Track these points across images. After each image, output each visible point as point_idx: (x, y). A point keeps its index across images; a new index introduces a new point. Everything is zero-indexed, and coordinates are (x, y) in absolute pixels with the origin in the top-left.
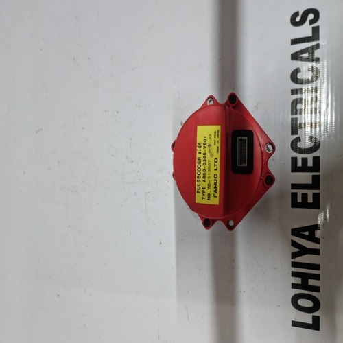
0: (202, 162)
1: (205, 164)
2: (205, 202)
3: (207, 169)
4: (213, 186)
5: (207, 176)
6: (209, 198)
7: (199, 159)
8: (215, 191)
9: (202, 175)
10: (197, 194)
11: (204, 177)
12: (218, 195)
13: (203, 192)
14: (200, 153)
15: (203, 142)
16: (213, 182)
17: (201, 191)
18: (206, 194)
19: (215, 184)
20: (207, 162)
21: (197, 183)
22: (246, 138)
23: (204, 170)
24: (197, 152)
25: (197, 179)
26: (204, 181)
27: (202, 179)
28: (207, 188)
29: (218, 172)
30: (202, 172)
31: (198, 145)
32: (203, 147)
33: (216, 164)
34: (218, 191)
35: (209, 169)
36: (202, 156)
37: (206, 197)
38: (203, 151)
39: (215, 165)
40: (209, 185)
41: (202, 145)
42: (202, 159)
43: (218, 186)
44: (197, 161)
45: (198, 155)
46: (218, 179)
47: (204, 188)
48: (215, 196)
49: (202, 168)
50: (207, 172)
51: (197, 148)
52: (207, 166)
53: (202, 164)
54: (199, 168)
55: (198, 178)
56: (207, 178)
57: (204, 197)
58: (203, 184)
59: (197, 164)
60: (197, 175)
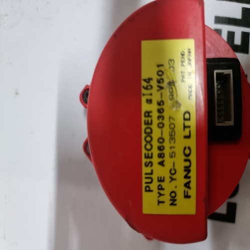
0: (156, 121)
1: (161, 126)
2: (166, 209)
3: (166, 137)
4: (181, 173)
5: (167, 152)
6: (173, 202)
7: (148, 114)
8: (187, 185)
9: (155, 152)
11: (161, 156)
12: (193, 192)
13: (160, 188)
14: (149, 101)
15: (155, 77)
16: (180, 165)
17: (154, 186)
18: (167, 192)
19: (187, 169)
20: (166, 122)
21: (146, 170)
22: (230, 72)
23: (161, 140)
24: (144, 99)
25: (144, 160)
26: (161, 164)
27: (156, 160)
28: (167, 179)
29: (192, 143)
30: (155, 144)
31: (144, 84)
32: (155, 88)
33: (187, 123)
34: (193, 185)
35: (172, 137)
36: (154, 108)
37: (167, 198)
38: (156, 97)
39: (185, 127)
40: (173, 172)
41: (154, 83)
42: (155, 115)
43: (193, 174)
44: (143, 118)
45: (145, 107)
46: (193, 158)
47: (161, 180)
48: (187, 196)
49: (156, 133)
50: (167, 144)
51: (143, 91)
52: (166, 130)
53: (154, 127)
54: (149, 134)
55: (147, 157)
56: (167, 158)
57: (161, 199)
58: (159, 172)
59: (144, 127)
60: (144, 151)
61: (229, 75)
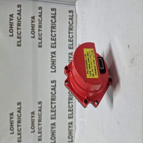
1: (89, 62)
2: (92, 77)
5: (91, 66)
6: (93, 75)
7: (86, 60)
8: (96, 72)
10: (87, 74)
12: (97, 74)
13: (90, 73)
15: (87, 54)
19: (95, 70)
21: (86, 70)
23: (89, 64)
24: (85, 58)
25: (86, 68)
26: (90, 69)
27: (89, 68)
29: (96, 65)
35: (91, 64)
37: (92, 75)
39: (94, 62)
40: (92, 70)
41: (87, 55)
43: (97, 70)
45: (85, 59)
46: (96, 67)
47: (90, 72)
48: (96, 74)
49: (88, 63)
50: (90, 65)
55: (87, 67)
56: (91, 68)
57: (91, 75)
58: (89, 70)
59: (85, 62)
60: (86, 66)
61: (101, 59)
